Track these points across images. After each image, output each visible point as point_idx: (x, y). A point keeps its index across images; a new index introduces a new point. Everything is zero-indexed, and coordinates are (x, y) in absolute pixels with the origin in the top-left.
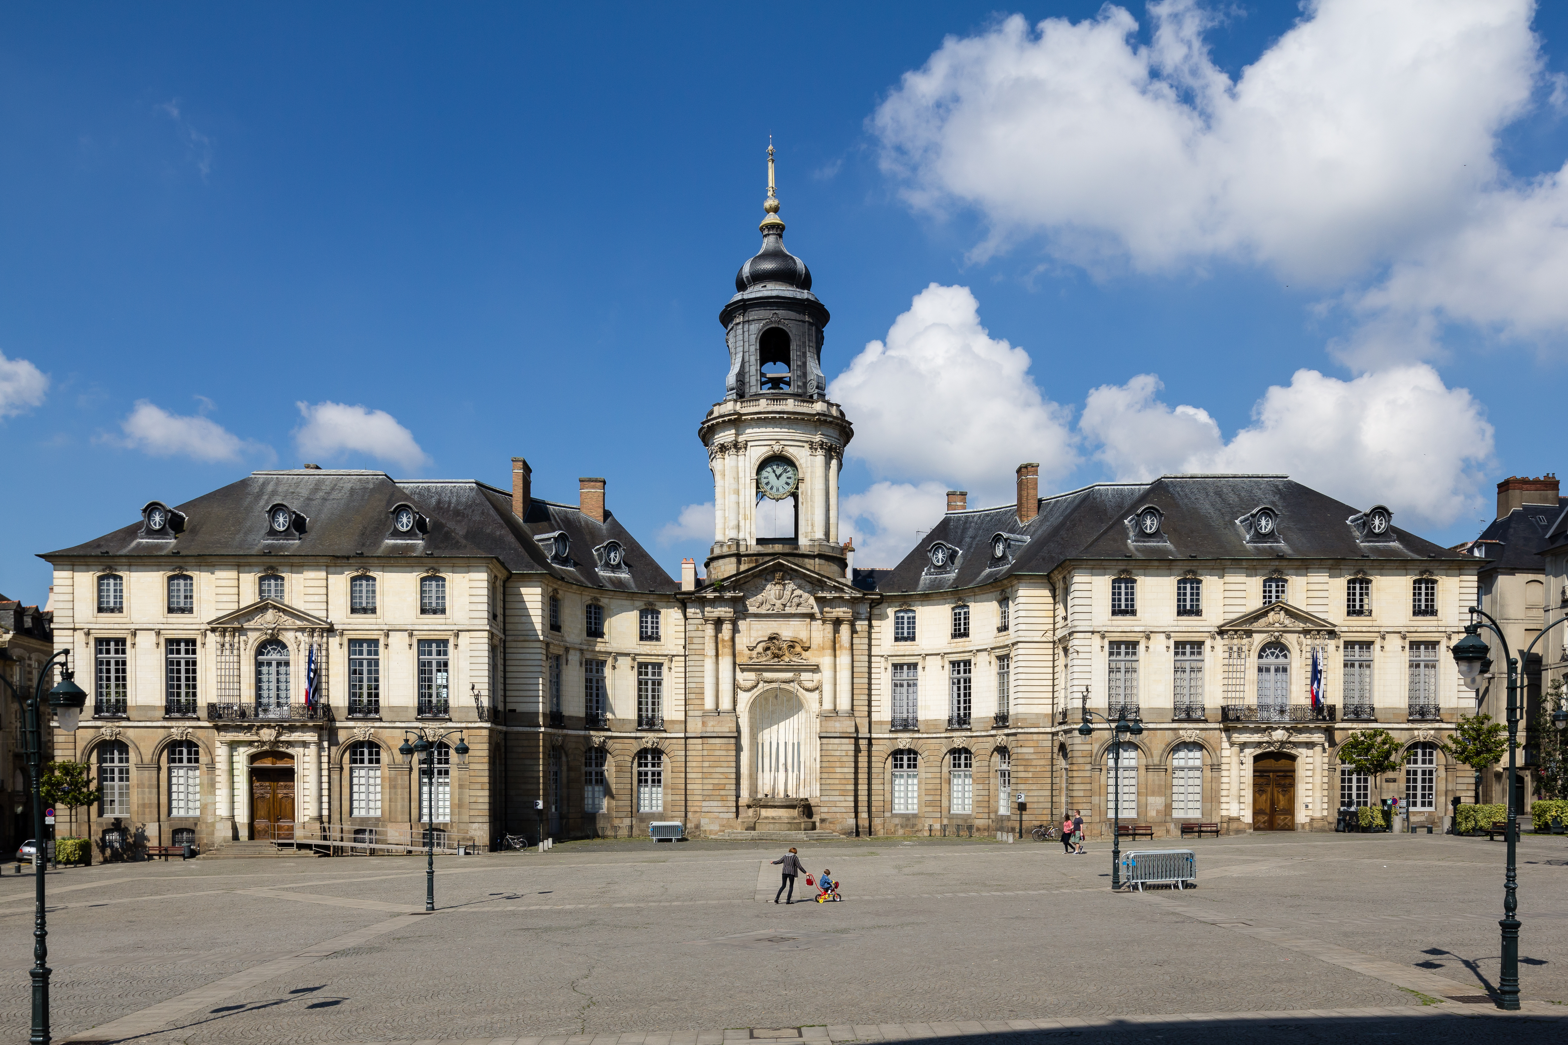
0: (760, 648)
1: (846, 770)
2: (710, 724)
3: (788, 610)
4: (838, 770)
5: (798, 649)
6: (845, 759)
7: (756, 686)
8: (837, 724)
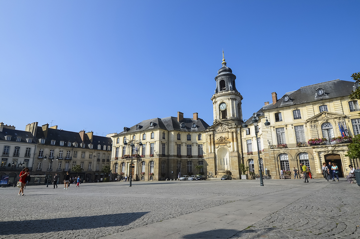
0: (219, 140)
1: (236, 164)
2: (210, 155)
3: (223, 131)
4: (235, 164)
5: (226, 139)
6: (236, 162)
7: (218, 147)
8: (234, 154)
